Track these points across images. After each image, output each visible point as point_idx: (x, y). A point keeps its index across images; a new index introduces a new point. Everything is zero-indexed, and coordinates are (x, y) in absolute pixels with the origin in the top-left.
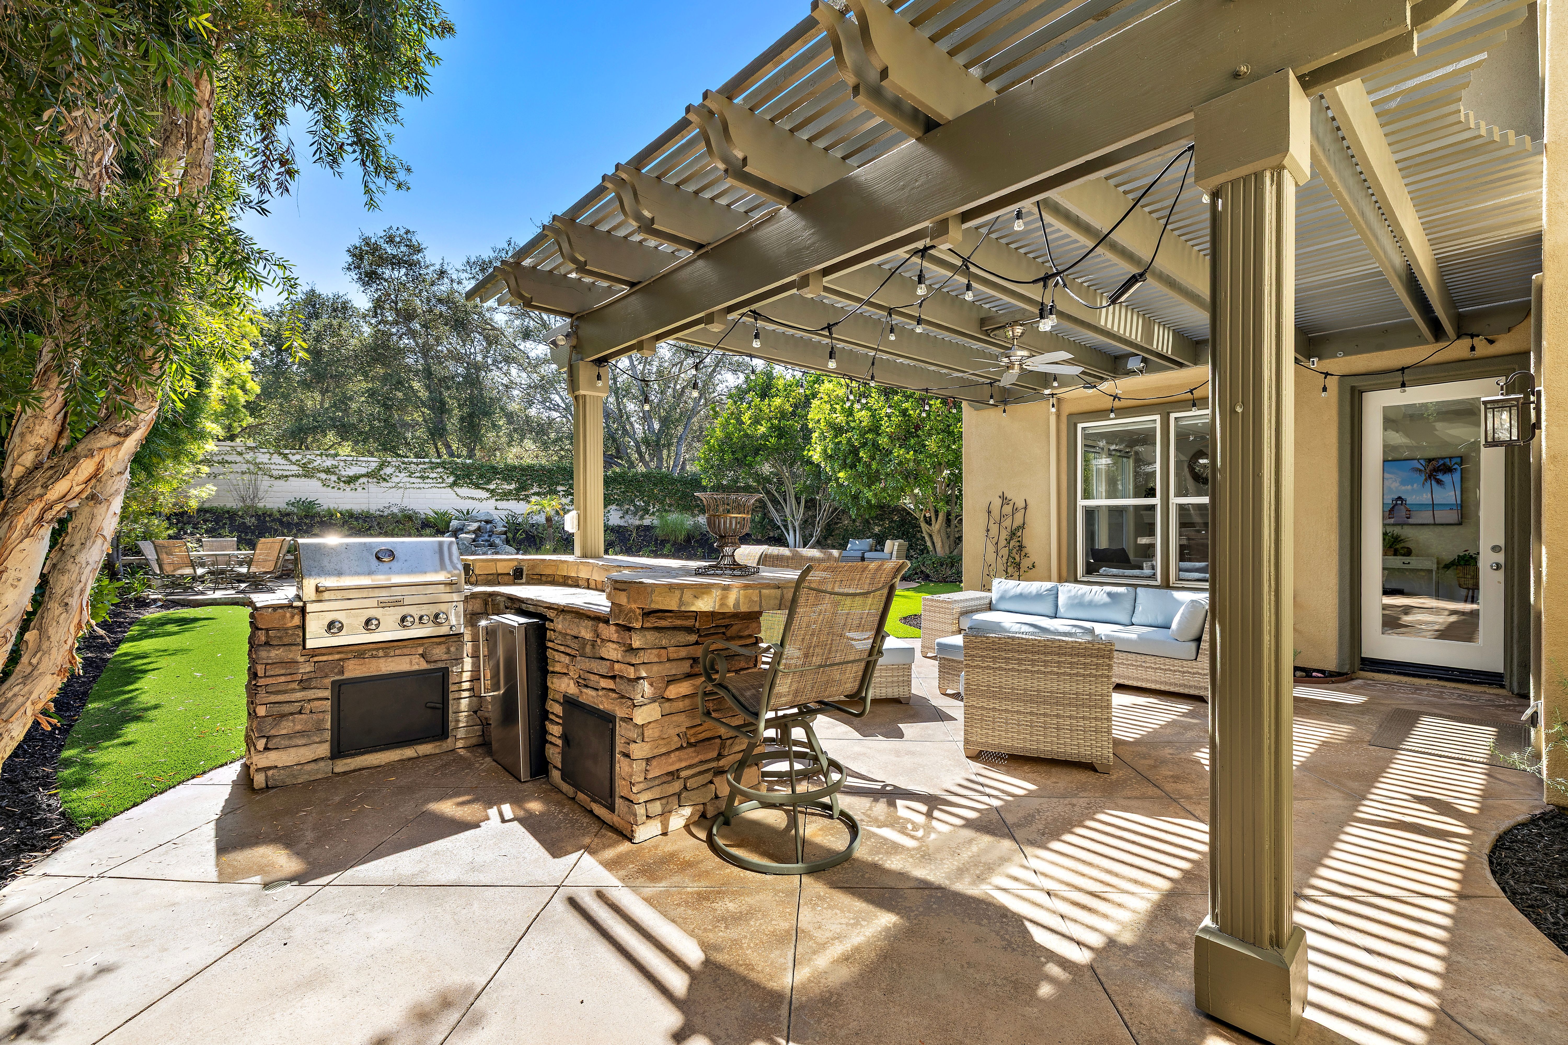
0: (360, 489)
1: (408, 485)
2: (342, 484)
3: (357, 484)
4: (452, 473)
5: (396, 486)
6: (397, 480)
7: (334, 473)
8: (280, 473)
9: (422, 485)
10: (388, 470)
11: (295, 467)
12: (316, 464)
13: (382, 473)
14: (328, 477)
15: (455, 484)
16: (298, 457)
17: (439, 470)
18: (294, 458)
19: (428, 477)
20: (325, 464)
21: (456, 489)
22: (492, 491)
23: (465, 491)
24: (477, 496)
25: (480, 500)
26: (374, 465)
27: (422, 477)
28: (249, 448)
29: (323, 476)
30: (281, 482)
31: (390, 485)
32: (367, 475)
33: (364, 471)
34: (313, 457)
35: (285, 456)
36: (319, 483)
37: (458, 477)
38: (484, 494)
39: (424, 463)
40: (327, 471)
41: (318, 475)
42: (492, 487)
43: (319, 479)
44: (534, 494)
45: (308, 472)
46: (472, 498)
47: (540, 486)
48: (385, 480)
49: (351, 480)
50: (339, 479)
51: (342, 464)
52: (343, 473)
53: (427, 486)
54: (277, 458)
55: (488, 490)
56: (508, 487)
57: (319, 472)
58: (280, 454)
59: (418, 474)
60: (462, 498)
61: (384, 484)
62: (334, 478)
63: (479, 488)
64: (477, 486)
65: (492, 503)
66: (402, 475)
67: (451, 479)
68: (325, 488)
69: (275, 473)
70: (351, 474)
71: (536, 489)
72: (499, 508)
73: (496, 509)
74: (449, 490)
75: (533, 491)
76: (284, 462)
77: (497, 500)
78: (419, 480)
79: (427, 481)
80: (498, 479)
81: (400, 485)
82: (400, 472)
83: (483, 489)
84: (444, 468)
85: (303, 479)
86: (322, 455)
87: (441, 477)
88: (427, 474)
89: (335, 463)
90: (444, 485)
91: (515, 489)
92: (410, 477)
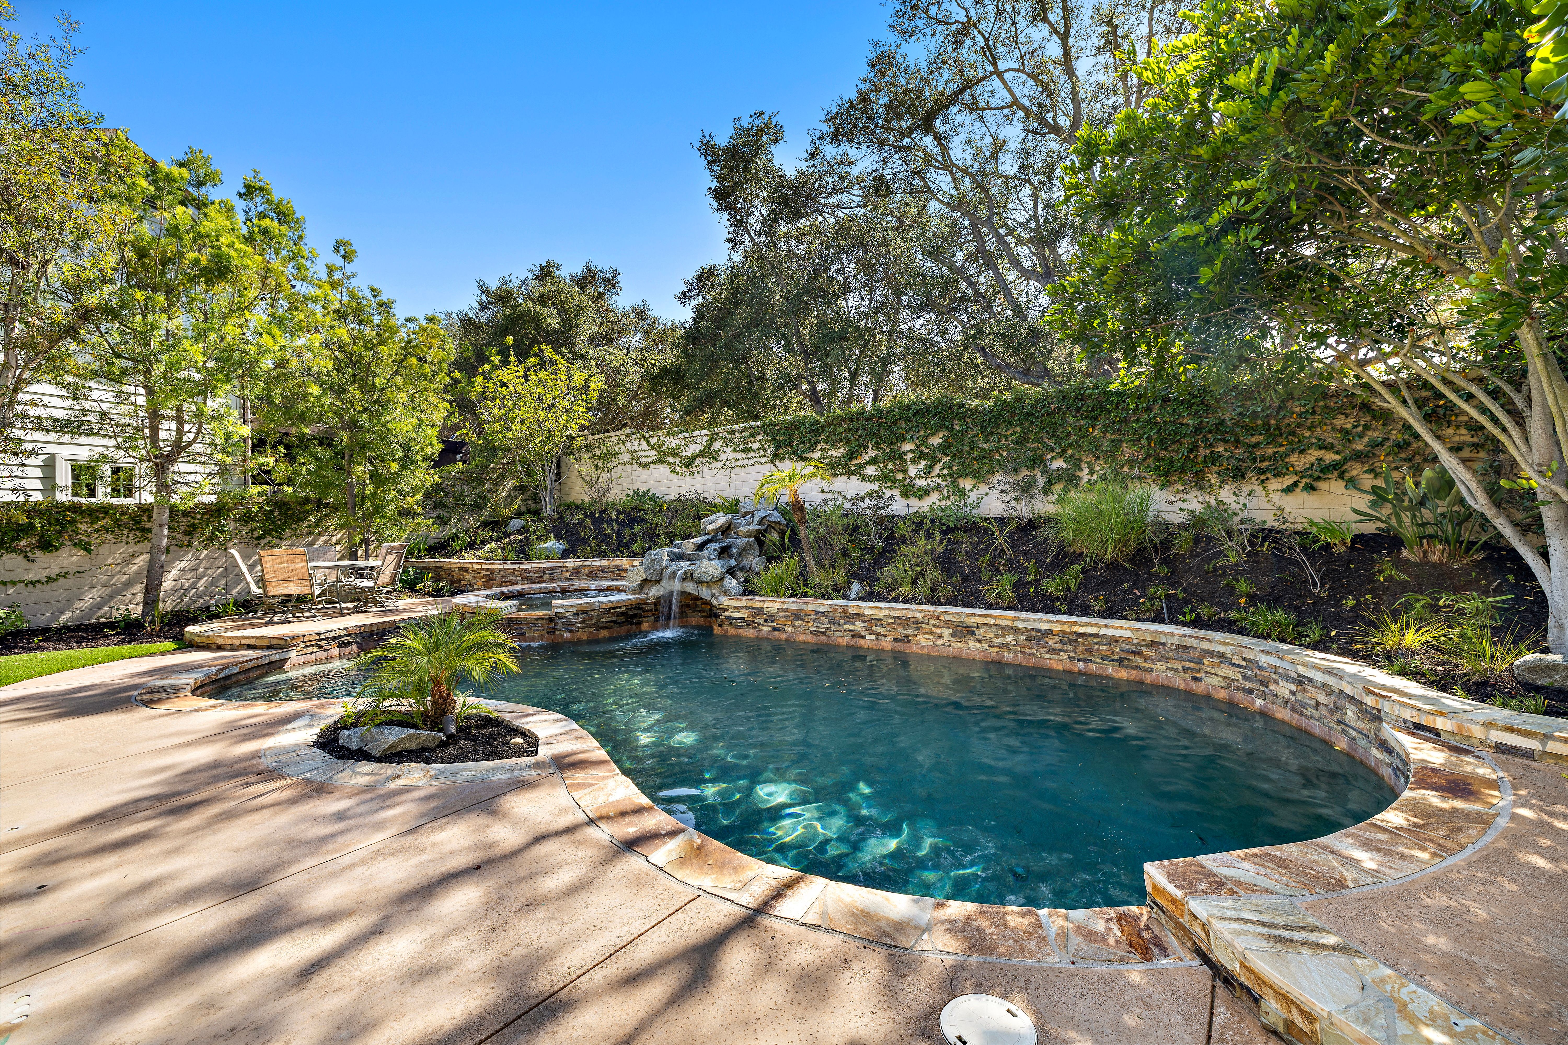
0: (696, 473)
1: (735, 463)
2: (684, 468)
3: (694, 466)
4: (773, 440)
5: (724, 466)
6: (724, 457)
7: (678, 455)
8: (645, 460)
9: (746, 462)
10: (717, 445)
11: (653, 453)
12: (666, 446)
13: (712, 449)
14: (674, 460)
15: (776, 455)
16: (655, 439)
18: (652, 442)
19: (750, 450)
20: (672, 445)
21: (778, 463)
22: (817, 463)
23: (787, 466)
24: (801, 473)
25: (805, 478)
26: (705, 440)
27: (746, 450)
29: (671, 459)
30: (645, 471)
31: (719, 464)
32: (701, 454)
33: (698, 449)
34: (664, 438)
35: (647, 440)
36: (669, 469)
37: (779, 445)
38: (808, 469)
39: (746, 429)
40: (674, 453)
41: (668, 459)
42: (816, 455)
43: (669, 464)
44: (869, 462)
45: (661, 457)
46: (797, 476)
47: (877, 446)
48: (714, 458)
49: (690, 462)
50: (681, 462)
51: (683, 443)
52: (684, 454)
53: (750, 462)
54: (643, 444)
55: (811, 461)
56: (835, 454)
57: (669, 455)
58: (644, 438)
59: (742, 447)
61: (714, 464)
62: (677, 461)
63: (802, 459)
64: (800, 457)
65: (818, 481)
66: (729, 449)
67: (773, 448)
68: (673, 475)
69: (642, 461)
70: (689, 454)
71: (872, 453)
72: (826, 489)
73: (822, 491)
74: (770, 465)
75: (866, 457)
76: (647, 447)
77: (822, 477)
78: (743, 455)
79: (750, 455)
80: (823, 441)
81: (728, 463)
82: (726, 446)
83: (806, 459)
84: (765, 433)
85: (659, 466)
86: (669, 434)
87: (763, 447)
88: (749, 445)
89: (678, 442)
90: (766, 459)
91: (844, 456)
92: (735, 450)
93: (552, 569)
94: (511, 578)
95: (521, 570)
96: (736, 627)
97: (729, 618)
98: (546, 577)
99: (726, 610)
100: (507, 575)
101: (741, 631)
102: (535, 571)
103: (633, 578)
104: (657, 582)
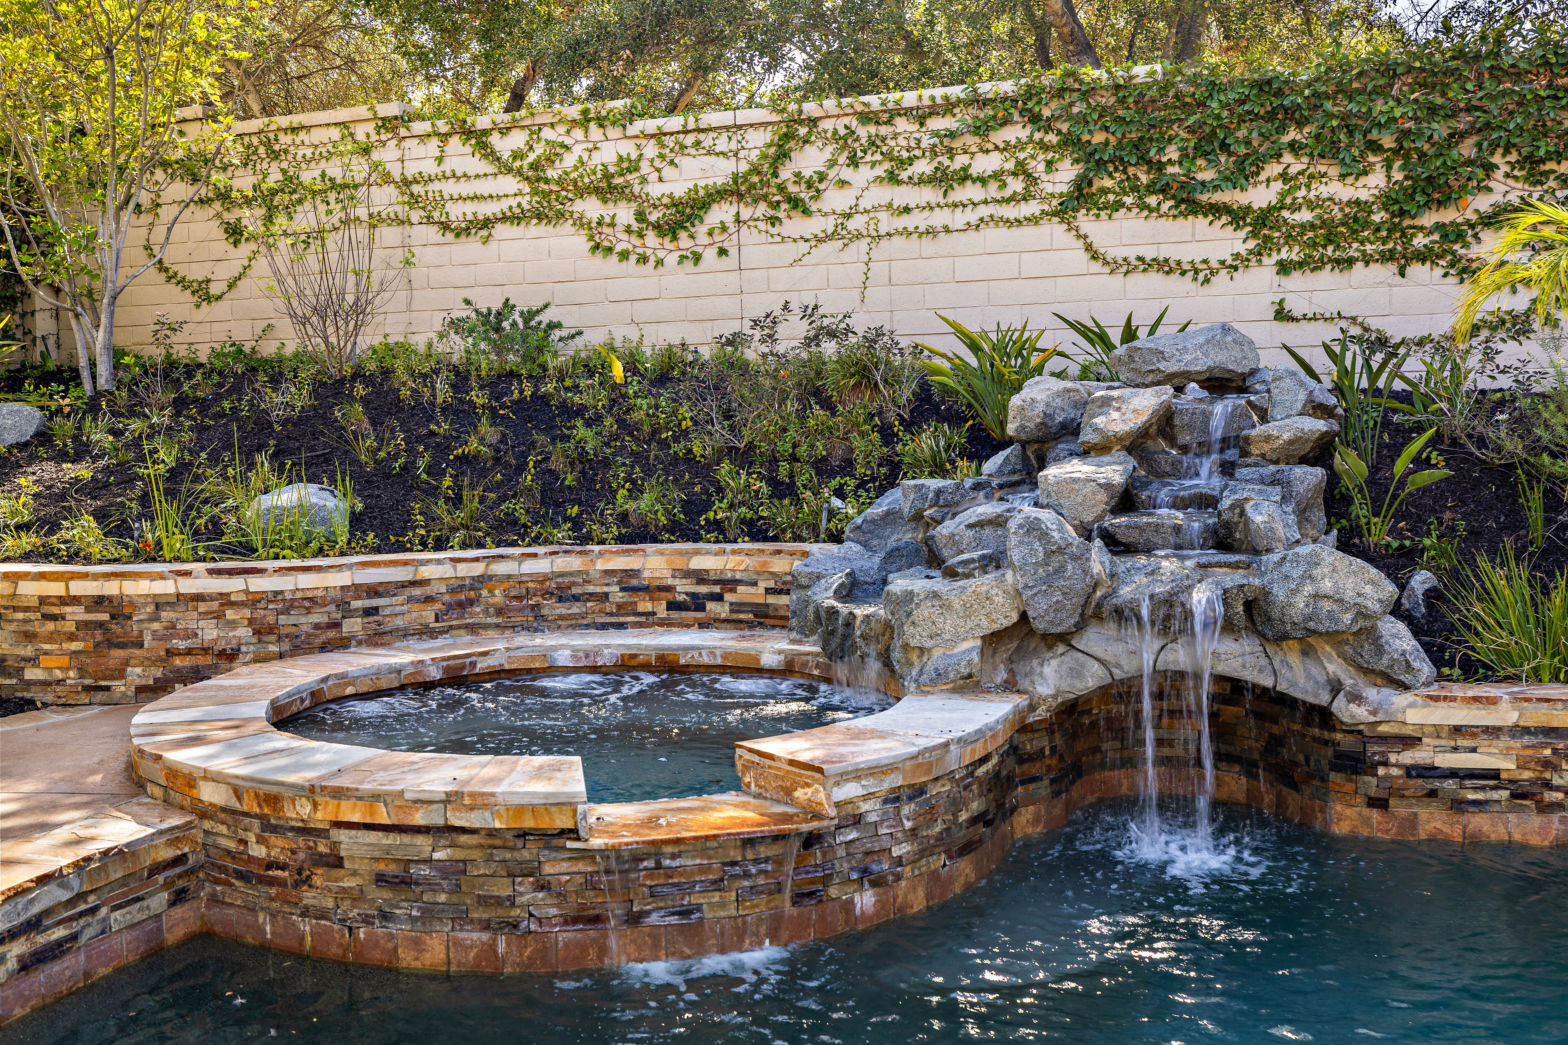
0: (710, 255)
1: (887, 221)
2: (651, 238)
3: (701, 230)
4: (1069, 142)
5: (840, 231)
6: (840, 199)
7: (624, 193)
8: (469, 208)
9: (939, 218)
10: (810, 159)
11: (509, 184)
12: (570, 160)
13: (786, 174)
14: (607, 211)
15: (1081, 196)
16: (518, 139)
17: (1012, 133)
18: (504, 145)
19: (964, 176)
20: (597, 159)
21: (1085, 222)
23: (1127, 230)
24: (1187, 254)
25: (1201, 271)
26: (756, 141)
27: (941, 178)
29: (592, 208)
30: (471, 247)
31: (815, 225)
32: (736, 189)
33: (720, 171)
34: (558, 134)
35: (482, 141)
36: (580, 242)
37: (1095, 161)
38: (1222, 241)
39: (949, 107)
40: (607, 186)
41: (579, 206)
42: (1261, 195)
43: (581, 223)
44: (1492, 220)
45: (547, 198)
46: (1164, 266)
47: (1528, 170)
48: (796, 203)
49: (683, 216)
50: (641, 217)
51: (651, 150)
52: (655, 190)
53: (960, 219)
54: (458, 154)
55: (1238, 217)
56: (1344, 192)
57: (582, 192)
58: (468, 133)
59: (923, 167)
60: (1114, 266)
61: (795, 225)
62: (625, 214)
63: (1196, 207)
64: (1188, 200)
65: (1261, 282)
66: (865, 174)
67: (1066, 174)
68: (598, 260)
69: (457, 212)
70: (680, 190)
71: (1504, 186)
72: (1296, 306)
73: (1282, 315)
74: (1055, 230)
75: (1483, 203)
76: (478, 165)
77: (1284, 268)
78: (929, 194)
79: (961, 193)
80: (1294, 147)
81: (857, 223)
82: (854, 162)
83: (1216, 210)
84: (1034, 119)
85: (535, 229)
86: (585, 119)
87: (1021, 170)
88: (961, 160)
89: (628, 148)
90: (1032, 208)
91: (1387, 200)
92: (893, 178)
93: (373, 591)
94: (210, 632)
95: (254, 600)
96: (1459, 806)
97: (1427, 771)
98: (353, 626)
99: (1410, 741)
100: (188, 620)
101: (1479, 822)
102: (310, 602)
103: (948, 624)
104: (1064, 638)
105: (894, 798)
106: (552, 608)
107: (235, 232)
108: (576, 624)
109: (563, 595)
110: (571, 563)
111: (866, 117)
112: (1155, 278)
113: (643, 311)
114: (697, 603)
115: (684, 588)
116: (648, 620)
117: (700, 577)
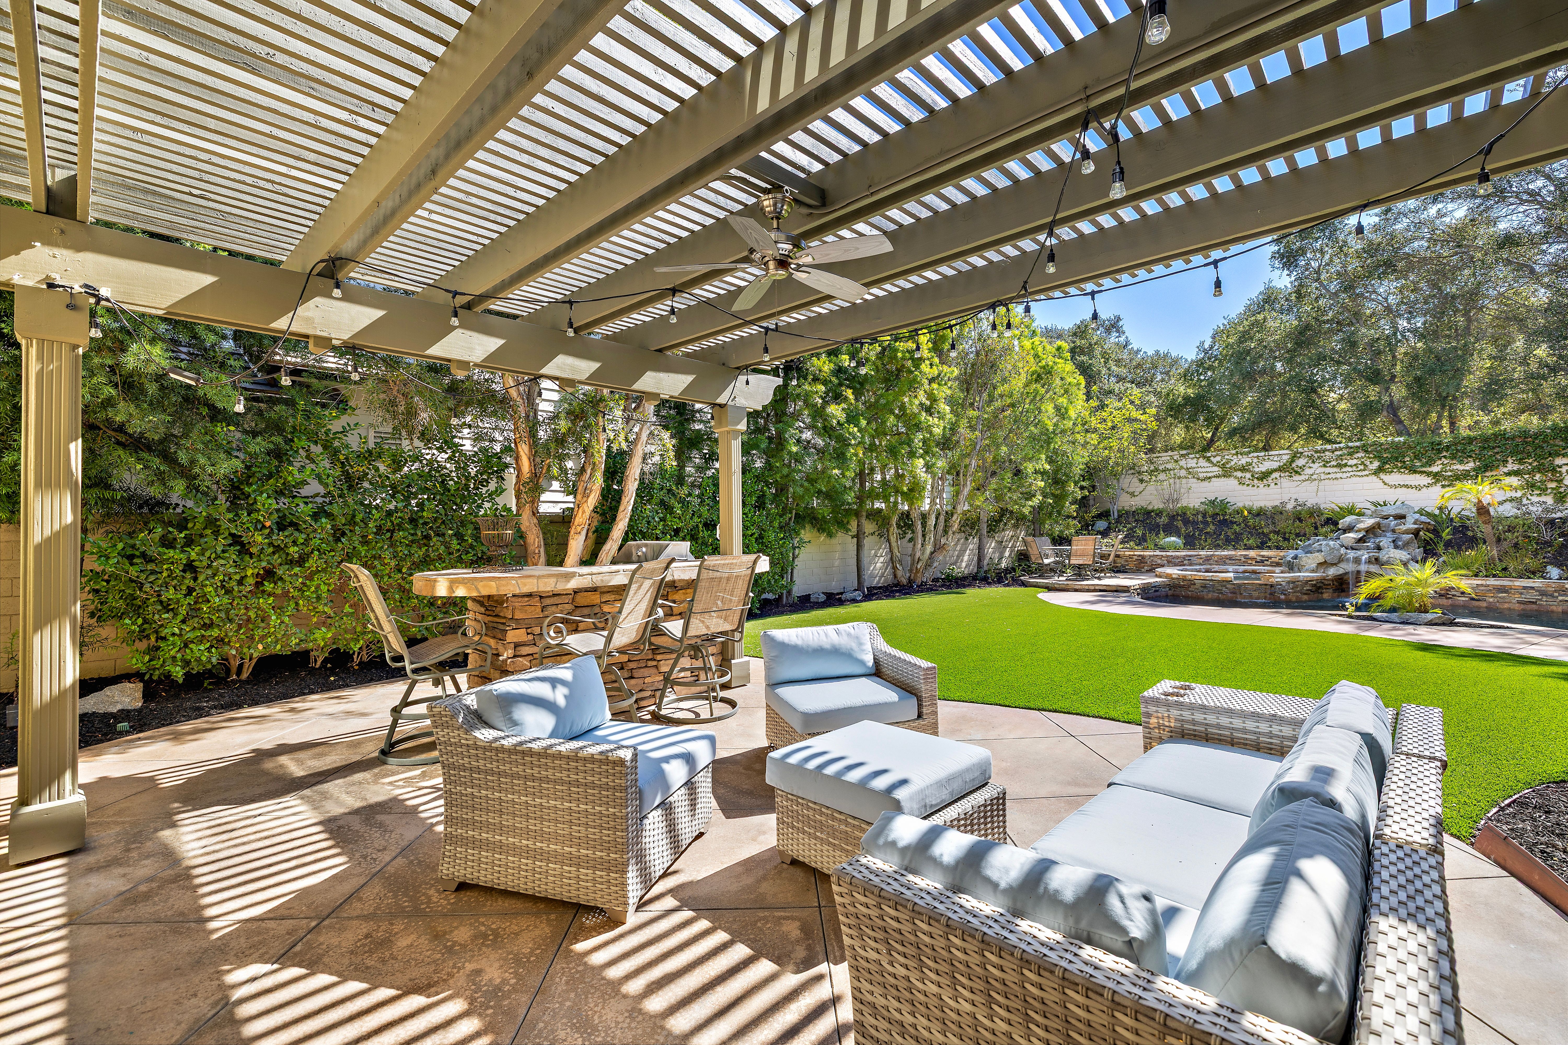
0: (1272, 485)
1: (1324, 476)
2: (1256, 481)
3: (1270, 479)
4: (1376, 457)
5: (1310, 479)
6: (1310, 471)
7: (1248, 470)
8: (1205, 475)
9: (1338, 475)
10: (1301, 462)
11: (1216, 469)
12: (1233, 463)
13: (1294, 465)
14: (1243, 475)
15: (1380, 470)
16: (1218, 458)
17: (1360, 455)
18: (1214, 460)
19: (1346, 465)
20: (1240, 463)
21: (1382, 476)
22: (1436, 476)
23: (1395, 478)
24: (1413, 483)
25: (1418, 488)
26: (1285, 458)
27: (1339, 466)
28: (1182, 455)
29: (1239, 474)
30: (1206, 483)
31: (1302, 477)
32: (1280, 469)
33: (1275, 465)
34: (1229, 457)
35: (1208, 459)
36: (1236, 482)
37: (1384, 462)
38: (1424, 480)
39: (1341, 449)
40: (1243, 469)
41: (1235, 474)
42: (1435, 469)
43: (1236, 477)
44: (1509, 474)
45: (1226, 472)
46: (1407, 486)
47: (1521, 461)
48: (1296, 472)
49: (1265, 476)
50: (1253, 476)
51: (1255, 460)
52: (1257, 470)
53: (1345, 475)
54: (1202, 462)
55: (1429, 474)
56: (1462, 467)
57: (1236, 471)
58: (1204, 457)
59: (1334, 463)
60: (1391, 486)
61: (1297, 477)
62: (1248, 475)
63: (1415, 472)
64: (1413, 471)
65: (1437, 490)
66: (1317, 465)
67: (1376, 464)
68: (1241, 486)
69: (1201, 475)
70: (1264, 470)
71: (1511, 466)
74: (1374, 478)
75: (1505, 470)
76: (1207, 464)
77: (1443, 486)
78: (1335, 470)
79: (1344, 469)
80: (1445, 457)
81: (1314, 477)
82: (1313, 462)
83: (1422, 472)
84: (1366, 451)
85: (1223, 479)
86: (1237, 453)
87: (1363, 463)
88: (1344, 462)
89: (1249, 460)
90: (1366, 472)
91: (1474, 470)
92: (1325, 466)
94: (1159, 562)
95: (1167, 556)
102: (1178, 557)
103: (1309, 561)
104: (1335, 564)
105: (1288, 582)
106: (1228, 561)
107: (1141, 481)
108: (1233, 565)
109: (1230, 559)
110: (1233, 553)
111: (1316, 452)
112: (1404, 489)
113: (1253, 498)
114: (1262, 561)
115: (1259, 558)
116: (1251, 565)
117: (1263, 556)
